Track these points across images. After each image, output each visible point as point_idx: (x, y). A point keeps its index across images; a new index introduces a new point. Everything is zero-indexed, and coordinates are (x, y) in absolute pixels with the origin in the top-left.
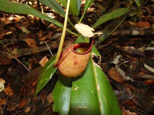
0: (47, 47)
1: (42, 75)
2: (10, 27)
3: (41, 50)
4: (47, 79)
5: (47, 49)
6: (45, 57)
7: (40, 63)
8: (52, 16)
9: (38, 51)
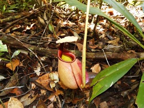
0: (104, 55)
1: (100, 80)
2: (64, 30)
3: (97, 56)
4: (106, 86)
5: (103, 57)
6: (98, 65)
7: (91, 69)
8: (101, 28)
9: (94, 57)
